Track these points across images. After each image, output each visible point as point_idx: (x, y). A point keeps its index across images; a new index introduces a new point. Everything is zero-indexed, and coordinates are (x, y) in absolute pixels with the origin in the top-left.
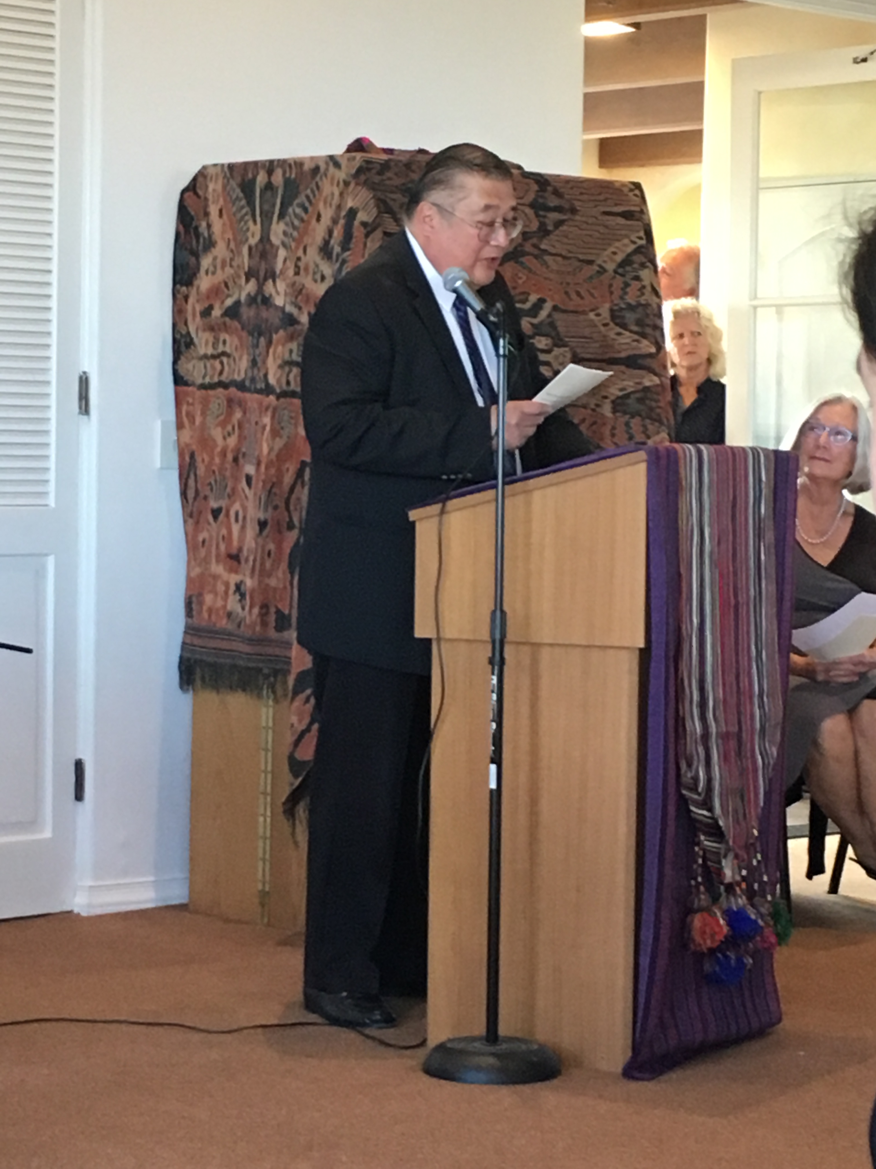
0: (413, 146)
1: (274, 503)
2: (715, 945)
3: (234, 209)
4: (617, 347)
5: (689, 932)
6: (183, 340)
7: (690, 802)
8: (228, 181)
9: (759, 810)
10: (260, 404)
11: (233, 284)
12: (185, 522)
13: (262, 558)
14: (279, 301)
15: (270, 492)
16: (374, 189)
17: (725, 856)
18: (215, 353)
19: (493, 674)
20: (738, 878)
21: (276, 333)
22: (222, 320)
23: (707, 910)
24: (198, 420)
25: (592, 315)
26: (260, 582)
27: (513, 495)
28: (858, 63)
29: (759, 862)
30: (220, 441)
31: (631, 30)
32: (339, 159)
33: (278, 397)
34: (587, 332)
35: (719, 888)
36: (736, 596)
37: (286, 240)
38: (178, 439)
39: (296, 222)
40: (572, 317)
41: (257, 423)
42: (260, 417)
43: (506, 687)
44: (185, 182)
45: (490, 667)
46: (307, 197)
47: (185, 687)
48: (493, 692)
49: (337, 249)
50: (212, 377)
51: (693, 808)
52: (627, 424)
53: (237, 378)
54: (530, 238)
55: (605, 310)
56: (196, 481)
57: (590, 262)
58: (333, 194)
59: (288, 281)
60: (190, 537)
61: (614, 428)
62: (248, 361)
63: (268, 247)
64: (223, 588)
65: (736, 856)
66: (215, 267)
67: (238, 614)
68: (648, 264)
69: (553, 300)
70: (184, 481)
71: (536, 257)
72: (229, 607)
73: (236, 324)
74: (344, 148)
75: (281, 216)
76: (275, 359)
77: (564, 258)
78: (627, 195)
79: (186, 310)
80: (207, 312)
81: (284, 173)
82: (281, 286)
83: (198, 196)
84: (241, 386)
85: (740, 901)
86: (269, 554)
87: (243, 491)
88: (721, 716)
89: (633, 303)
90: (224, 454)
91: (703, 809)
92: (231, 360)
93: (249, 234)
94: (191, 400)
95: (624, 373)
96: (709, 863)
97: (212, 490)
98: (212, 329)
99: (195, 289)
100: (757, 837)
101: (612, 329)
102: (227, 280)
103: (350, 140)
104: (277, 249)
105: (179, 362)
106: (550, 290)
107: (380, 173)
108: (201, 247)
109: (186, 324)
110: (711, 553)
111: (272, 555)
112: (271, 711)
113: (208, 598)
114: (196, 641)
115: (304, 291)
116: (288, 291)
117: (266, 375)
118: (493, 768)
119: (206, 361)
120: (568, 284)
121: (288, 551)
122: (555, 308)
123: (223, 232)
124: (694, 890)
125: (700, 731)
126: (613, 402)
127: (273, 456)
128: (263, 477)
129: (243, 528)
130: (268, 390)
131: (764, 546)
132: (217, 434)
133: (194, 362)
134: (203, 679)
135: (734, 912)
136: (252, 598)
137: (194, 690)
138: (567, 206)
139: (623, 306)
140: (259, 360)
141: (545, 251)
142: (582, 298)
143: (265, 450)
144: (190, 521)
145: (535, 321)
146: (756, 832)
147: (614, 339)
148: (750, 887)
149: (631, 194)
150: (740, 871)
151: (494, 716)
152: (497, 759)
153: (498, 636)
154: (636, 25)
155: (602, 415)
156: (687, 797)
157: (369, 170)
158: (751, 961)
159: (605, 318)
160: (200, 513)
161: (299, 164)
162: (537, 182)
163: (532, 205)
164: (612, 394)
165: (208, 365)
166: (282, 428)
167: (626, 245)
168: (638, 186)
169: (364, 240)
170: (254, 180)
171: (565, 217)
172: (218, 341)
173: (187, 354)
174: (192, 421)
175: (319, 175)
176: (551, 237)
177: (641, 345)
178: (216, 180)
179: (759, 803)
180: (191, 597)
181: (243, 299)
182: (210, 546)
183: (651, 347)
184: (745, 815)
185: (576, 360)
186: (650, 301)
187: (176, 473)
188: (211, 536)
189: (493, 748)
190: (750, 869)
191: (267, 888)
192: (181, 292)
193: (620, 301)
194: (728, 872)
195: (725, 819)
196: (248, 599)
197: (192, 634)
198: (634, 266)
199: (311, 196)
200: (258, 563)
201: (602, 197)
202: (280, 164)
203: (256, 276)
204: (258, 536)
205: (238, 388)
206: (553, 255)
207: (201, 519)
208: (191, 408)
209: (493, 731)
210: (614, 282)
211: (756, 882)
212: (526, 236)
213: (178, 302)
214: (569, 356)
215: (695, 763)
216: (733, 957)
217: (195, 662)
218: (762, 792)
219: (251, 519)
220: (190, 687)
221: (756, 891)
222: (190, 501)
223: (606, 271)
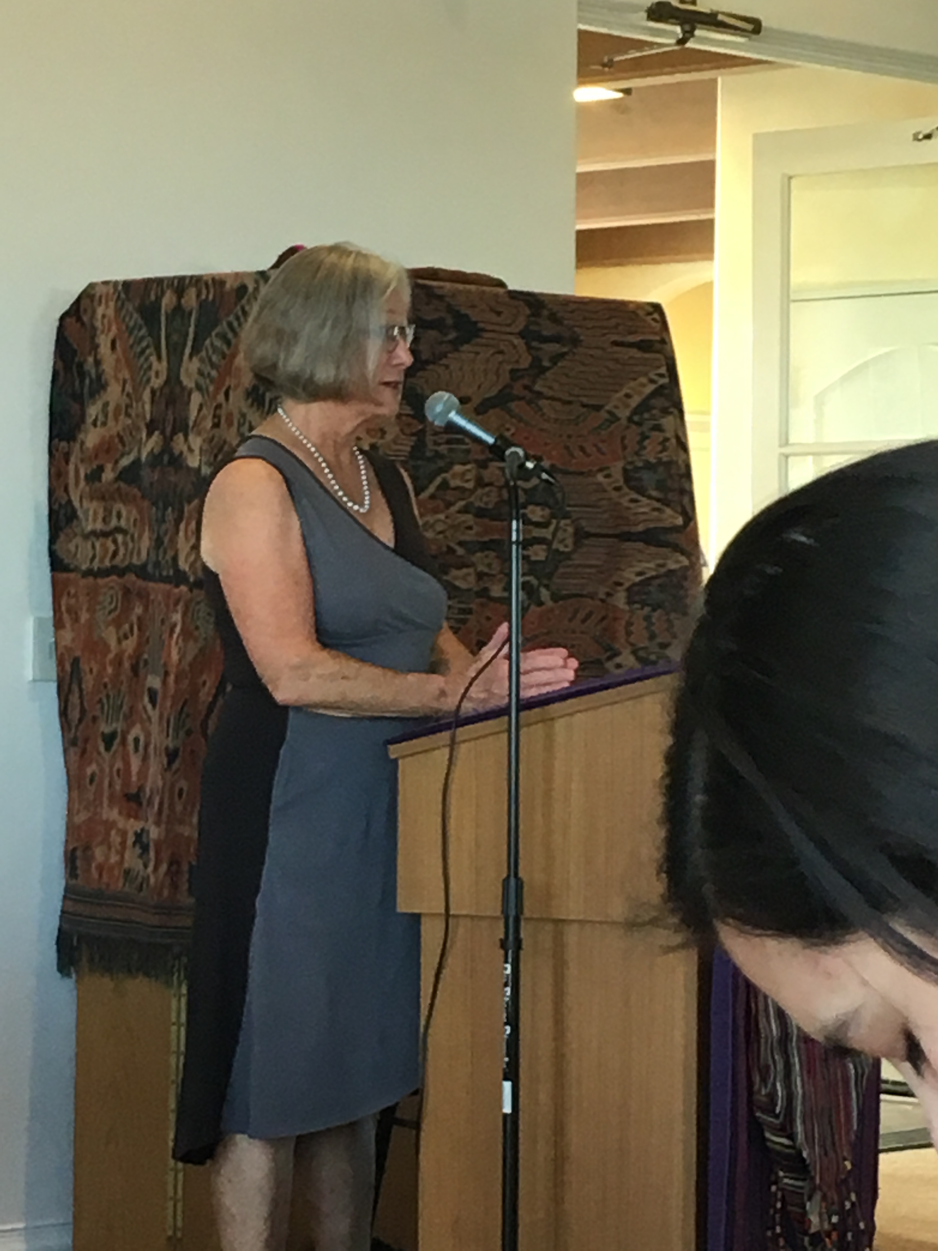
1: (188, 727)
3: (131, 341)
4: (632, 518)
6: (62, 512)
7: (765, 1127)
8: (123, 304)
9: (853, 1137)
10: (168, 595)
11: (130, 438)
12: (65, 751)
13: (171, 800)
14: (193, 461)
15: (181, 712)
17: (810, 1198)
18: (105, 529)
19: (506, 962)
20: (826, 1226)
21: (189, 502)
22: (117, 485)
24: (84, 617)
25: (600, 478)
26: (168, 831)
28: (920, 140)
29: (853, 1204)
30: (113, 643)
31: (620, 95)
33: (192, 587)
34: (593, 499)
35: (803, 1240)
37: (201, 381)
38: (56, 643)
39: (215, 359)
40: (573, 479)
41: (163, 621)
42: (168, 612)
43: (522, 977)
44: (65, 304)
45: (502, 952)
46: (230, 325)
47: (65, 970)
48: (506, 985)
50: (102, 561)
51: (768, 1135)
52: (647, 619)
53: (137, 561)
54: (522, 377)
55: (617, 468)
56: (81, 697)
57: (598, 408)
59: (205, 435)
60: (72, 771)
61: (629, 623)
62: (150, 539)
63: (177, 390)
64: (119, 839)
65: (824, 1198)
66: (106, 416)
67: (139, 873)
68: (674, 409)
69: (550, 457)
70: (63, 698)
71: (529, 403)
72: (126, 865)
73: (134, 491)
74: (274, 261)
75: (195, 351)
76: (187, 537)
77: (563, 401)
78: (644, 321)
79: (67, 473)
80: (95, 476)
81: (199, 295)
82: (196, 441)
83: (83, 324)
84: (141, 572)
86: (180, 795)
87: (145, 708)
89: (653, 461)
90: (118, 662)
91: (782, 1137)
92: (128, 538)
93: (152, 374)
94: (73, 591)
95: (640, 551)
96: (791, 1208)
97: (102, 709)
98: (102, 498)
99: (78, 446)
100: (850, 1172)
101: (625, 494)
102: (122, 433)
104: (190, 394)
105: (58, 541)
106: (546, 444)
108: (86, 390)
109: (66, 490)
111: (185, 794)
113: (99, 853)
114: (80, 908)
115: (226, 448)
116: (204, 448)
117: (175, 559)
118: (507, 1086)
119: (95, 539)
120: (569, 436)
123: (117, 370)
124: (771, 1244)
125: (777, 1034)
126: (628, 590)
127: (185, 666)
128: (171, 693)
129: (145, 758)
130: (179, 578)
132: (111, 636)
133: (78, 540)
134: (91, 960)
136: (157, 853)
137: (77, 972)
138: (567, 335)
139: (640, 464)
140: (166, 540)
141: (540, 395)
142: (587, 454)
143: (175, 657)
144: (73, 751)
146: (848, 1165)
147: (628, 508)
148: (842, 1237)
149: (649, 318)
150: (830, 1217)
152: (512, 1073)
153: (512, 913)
155: (615, 607)
156: (760, 1120)
159: (617, 481)
160: (86, 741)
161: (218, 282)
162: (529, 305)
163: (521, 335)
164: (629, 580)
165: (98, 545)
166: (197, 628)
167: (643, 385)
168: (658, 307)
170: (158, 303)
171: (565, 350)
172: (110, 513)
173: (68, 530)
174: (76, 620)
175: (246, 298)
176: (548, 374)
177: (664, 516)
178: (107, 302)
179: (852, 1126)
180: (74, 850)
181: (144, 457)
182: (101, 784)
183: (676, 518)
184: (834, 1144)
185: (580, 536)
186: (675, 458)
187: (53, 687)
188: (102, 770)
189: (507, 1059)
190: (841, 1212)
191: (179, 1234)
192: (60, 449)
193: (635, 458)
194: (814, 1219)
195: (809, 1148)
196: (152, 854)
197: (75, 900)
198: (654, 412)
199: (235, 324)
200: (166, 806)
201: (613, 322)
202: (194, 281)
203: (161, 427)
204: (166, 770)
205: (137, 576)
206: (553, 399)
207: (89, 747)
208: (73, 601)
209: (506, 1037)
210: (627, 433)
211: (850, 1231)
212: (515, 374)
213: (56, 462)
214: (571, 529)
215: (772, 1074)
217: (80, 936)
218: (855, 1110)
219: (156, 748)
220: (73, 970)
221: (849, 1243)
222: (73, 723)
223: (616, 418)
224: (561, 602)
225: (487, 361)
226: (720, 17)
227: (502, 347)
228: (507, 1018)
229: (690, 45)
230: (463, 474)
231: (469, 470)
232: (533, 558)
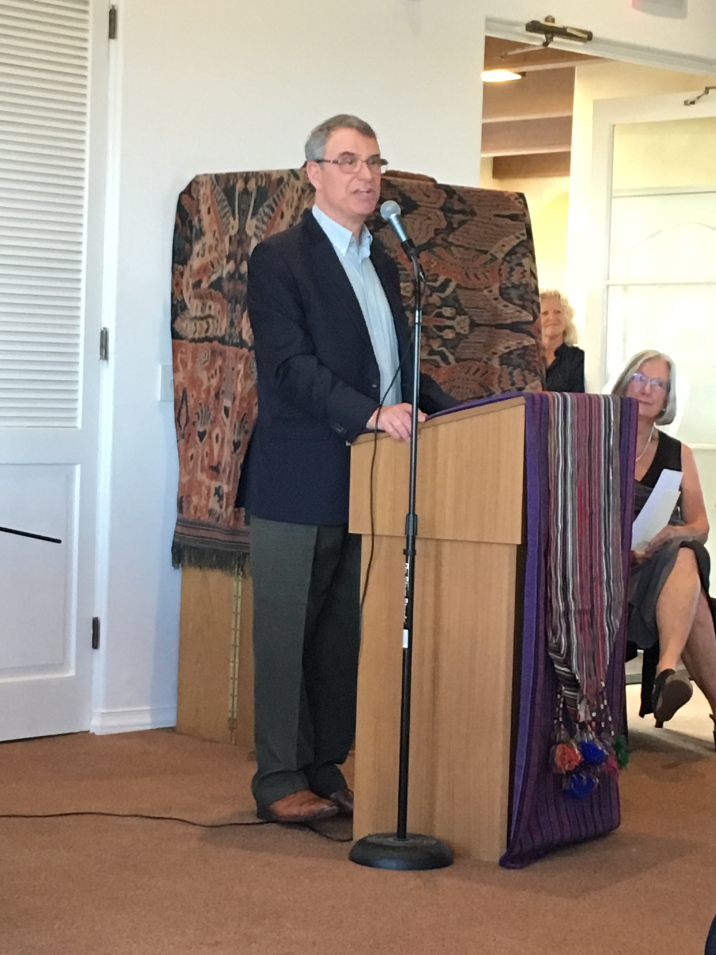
1: (246, 428)
2: (572, 769)
3: (219, 208)
4: (504, 316)
5: (553, 759)
6: (179, 305)
7: (555, 662)
8: (215, 187)
9: (606, 668)
10: (236, 354)
11: (217, 264)
12: (178, 441)
13: (236, 470)
15: (242, 420)
17: (580, 703)
18: (203, 315)
19: (407, 562)
20: (590, 718)
22: (209, 291)
23: (567, 743)
24: (190, 365)
25: (485, 292)
28: (687, 105)
29: (605, 706)
30: (205, 381)
31: (519, 77)
32: (298, 172)
34: (481, 304)
35: (575, 726)
36: (591, 506)
38: (174, 380)
39: (265, 219)
40: (470, 293)
41: (233, 369)
42: (236, 364)
43: (416, 571)
44: (183, 187)
45: (405, 556)
46: (274, 200)
47: (176, 565)
48: (406, 575)
50: (200, 333)
51: (556, 666)
52: (511, 374)
53: (220, 334)
54: (441, 233)
55: (495, 288)
56: (187, 411)
57: (486, 252)
58: (293, 198)
60: (181, 453)
61: (500, 376)
62: (227, 321)
63: (244, 237)
64: (206, 492)
65: (588, 702)
66: (204, 251)
67: (217, 511)
68: (529, 254)
69: (456, 279)
70: (178, 410)
71: (445, 248)
72: (210, 506)
73: (218, 294)
75: (254, 214)
77: (466, 248)
78: (514, 202)
79: (182, 283)
80: (197, 285)
81: (257, 183)
83: (193, 199)
84: (222, 340)
85: (590, 736)
87: (222, 418)
88: (578, 597)
89: (517, 283)
90: (208, 391)
91: (564, 667)
92: (215, 321)
93: (230, 227)
94: (184, 350)
95: (508, 335)
96: (568, 707)
97: (199, 418)
98: (200, 297)
99: (189, 267)
100: (604, 688)
101: (500, 302)
102: (213, 261)
104: (251, 238)
105: (176, 322)
106: (454, 272)
108: (194, 235)
109: (181, 293)
110: (573, 476)
112: (240, 583)
113: (195, 499)
114: (185, 531)
117: (240, 333)
118: (406, 632)
119: (196, 321)
120: (468, 268)
122: (458, 286)
123: (210, 225)
124: (556, 727)
125: (563, 609)
126: (501, 357)
127: (245, 393)
128: (237, 409)
129: (222, 446)
130: (242, 344)
131: (612, 469)
132: (204, 376)
133: (187, 321)
134: (190, 560)
135: (587, 744)
136: (227, 499)
137: (182, 566)
138: (468, 209)
139: (510, 285)
140: (236, 322)
141: (452, 244)
142: (479, 279)
143: (239, 389)
144: (182, 441)
145: (443, 295)
146: (603, 684)
147: (502, 310)
148: (598, 724)
149: (516, 202)
150: (591, 714)
152: (409, 625)
153: (411, 534)
154: (523, 74)
155: (492, 366)
156: (552, 657)
158: (598, 781)
159: (495, 294)
160: (189, 435)
161: (267, 175)
162: (446, 191)
163: (442, 209)
164: (500, 351)
165: (198, 324)
167: (512, 240)
168: (521, 196)
170: (234, 187)
171: (467, 218)
172: (206, 306)
173: (182, 316)
174: (185, 366)
175: (283, 184)
176: (456, 232)
177: (522, 315)
178: (206, 186)
179: (606, 662)
180: (182, 497)
181: (224, 276)
182: (197, 460)
183: (529, 317)
184: (595, 671)
185: (473, 325)
186: (529, 282)
187: (172, 405)
188: (197, 453)
189: (406, 617)
190: (598, 710)
191: (235, 716)
192: (179, 269)
193: (506, 282)
194: (582, 714)
195: (580, 674)
196: (225, 500)
197: (182, 526)
198: (518, 255)
199: (277, 200)
200: (233, 473)
201: (495, 203)
202: (254, 175)
203: (234, 257)
204: (232, 453)
205: (219, 342)
206: (457, 246)
207: (190, 440)
208: (184, 356)
209: (406, 605)
210: (502, 267)
211: (603, 721)
212: (437, 232)
213: (176, 277)
214: (468, 321)
215: (559, 632)
216: (584, 777)
217: (184, 546)
218: (608, 653)
219: (228, 440)
220: (180, 565)
221: (602, 728)
222: (183, 425)
223: (496, 258)
224: (461, 363)
225: (421, 223)
226: (568, 31)
227: (430, 216)
228: (407, 593)
229: (550, 46)
231: (408, 286)
232: (445, 337)
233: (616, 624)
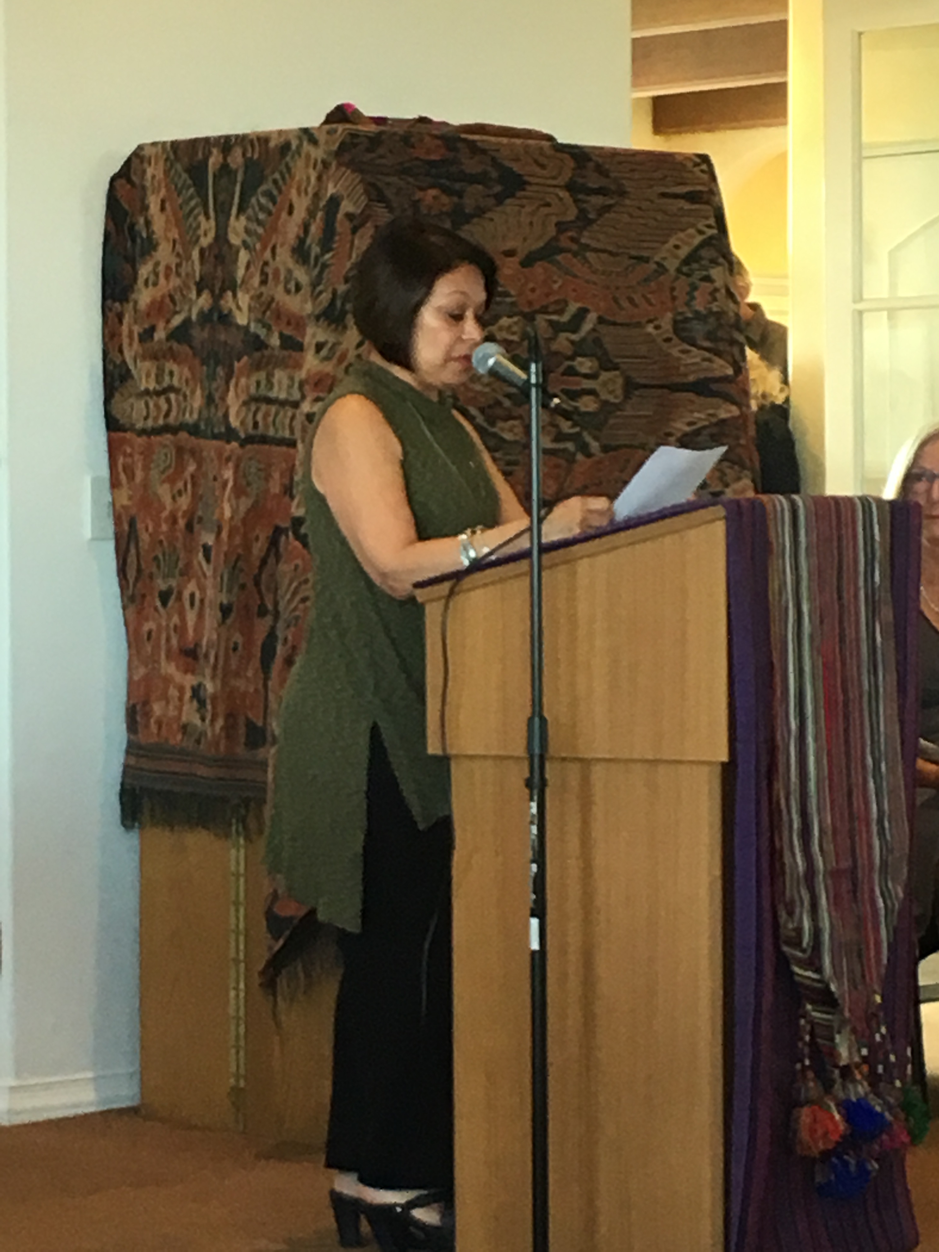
0: (411, 114)
1: (241, 581)
2: (830, 1147)
3: (180, 201)
4: (683, 369)
5: (795, 1132)
6: (117, 373)
7: (792, 961)
8: (172, 165)
9: (883, 971)
10: (220, 455)
11: (181, 298)
12: (124, 608)
13: (227, 656)
14: (241, 319)
15: (234, 567)
16: (361, 171)
17: (839, 1031)
18: (158, 388)
19: (532, 799)
20: (857, 1059)
21: (239, 360)
22: (169, 344)
23: (819, 1103)
24: (139, 475)
25: (650, 329)
26: (224, 683)
27: (550, 567)
29: (882, 1036)
30: (167, 500)
32: (316, 134)
33: (243, 443)
34: (643, 350)
35: (832, 1072)
36: (845, 691)
37: (249, 240)
38: (113, 504)
39: (261, 216)
40: (622, 331)
41: (215, 479)
42: (220, 469)
43: (548, 817)
44: (116, 168)
45: (527, 791)
46: (275, 182)
47: (129, 823)
48: (532, 823)
49: (316, 250)
50: (156, 419)
51: (797, 970)
53: (190, 418)
54: (566, 230)
55: (666, 322)
56: (138, 555)
57: (647, 260)
58: (308, 179)
59: (252, 292)
60: (131, 629)
62: (202, 396)
63: (225, 248)
64: (176, 694)
65: (854, 1031)
66: (157, 275)
67: (196, 726)
68: (721, 260)
69: (598, 308)
70: (121, 555)
71: (575, 255)
72: (184, 719)
73: (185, 349)
74: (322, 118)
75: (241, 209)
76: (237, 396)
77: (611, 253)
78: (692, 171)
79: (120, 335)
80: (147, 334)
81: (244, 155)
82: (244, 299)
83: (133, 185)
84: (194, 430)
85: (860, 1089)
86: (235, 649)
87: (199, 564)
88: (830, 847)
89: (703, 311)
90: (173, 520)
91: (810, 970)
92: (181, 398)
93: (201, 232)
94: (129, 450)
95: (692, 402)
96: (820, 1041)
97: (158, 567)
98: (155, 357)
99: (131, 304)
100: (880, 1004)
101: (675, 346)
102: (172, 293)
103: (330, 107)
104: (238, 252)
105: (113, 401)
106: (594, 297)
107: (369, 150)
108: (138, 251)
109: (121, 351)
110: (812, 637)
111: (240, 648)
112: (242, 851)
113: (157, 708)
114: (145, 764)
115: (274, 305)
116: (253, 305)
117: (226, 415)
118: (534, 922)
119: (148, 398)
120: (617, 288)
121: (259, 643)
122: (601, 320)
123: (167, 230)
124: (800, 1076)
125: (803, 867)
126: (680, 440)
127: (238, 522)
128: (225, 548)
129: (200, 616)
130: (230, 434)
131: (880, 625)
132: (164, 492)
133: (132, 400)
134: (152, 817)
135: (853, 1103)
136: (214, 707)
137: (140, 823)
138: (613, 187)
139: (690, 315)
140: (217, 396)
141: (587, 247)
142: (636, 306)
143: (228, 513)
144: (132, 609)
145: (574, 337)
146: (878, 999)
147: (679, 359)
148: (873, 1069)
149: (696, 169)
150: (859, 1051)
151: (534, 855)
152: (539, 911)
153: (537, 751)
156: (787, 954)
157: (355, 145)
158: (876, 1166)
159: (667, 332)
160: (144, 596)
161: (263, 140)
162: (574, 157)
163: (568, 187)
164: (679, 430)
165: (151, 405)
166: (249, 484)
167: (692, 237)
168: (705, 159)
169: (349, 238)
170: (205, 162)
171: (611, 202)
172: (163, 371)
173: (124, 391)
174: (131, 477)
175: (290, 154)
176: (595, 227)
177: (715, 366)
178: (156, 164)
179: (882, 960)
180: (134, 706)
181: (194, 317)
182: (159, 638)
183: (727, 368)
184: (864, 978)
185: (630, 386)
186: (725, 309)
187: (110, 547)
188: (159, 627)
189: (534, 897)
190: (872, 1046)
191: (242, 1084)
192: (114, 309)
193: (685, 309)
194: (844, 1052)
195: (838, 982)
196: (209, 708)
197: (138, 755)
198: (704, 262)
199: (280, 182)
200: (221, 659)
201: (658, 175)
202: (239, 141)
203: (210, 285)
204: (219, 626)
205: (190, 434)
206: (596, 250)
207: (146, 605)
208: (129, 460)
209: (533, 875)
210: (676, 284)
211: (881, 1063)
212: (561, 227)
213: (110, 322)
214: (620, 381)
215: (797, 910)
216: (853, 1162)
217: (141, 788)
218: (885, 945)
219: (211, 602)
220: (137, 824)
221: (880, 1075)
222: (131, 581)
223: (666, 270)
224: (611, 453)
225: (533, 214)
227: (548, 200)
230: (510, 327)
232: (582, 410)
233: (897, 894)
